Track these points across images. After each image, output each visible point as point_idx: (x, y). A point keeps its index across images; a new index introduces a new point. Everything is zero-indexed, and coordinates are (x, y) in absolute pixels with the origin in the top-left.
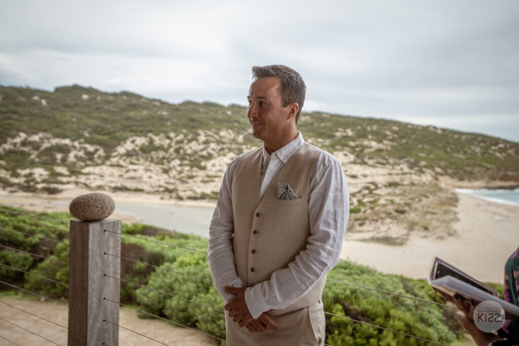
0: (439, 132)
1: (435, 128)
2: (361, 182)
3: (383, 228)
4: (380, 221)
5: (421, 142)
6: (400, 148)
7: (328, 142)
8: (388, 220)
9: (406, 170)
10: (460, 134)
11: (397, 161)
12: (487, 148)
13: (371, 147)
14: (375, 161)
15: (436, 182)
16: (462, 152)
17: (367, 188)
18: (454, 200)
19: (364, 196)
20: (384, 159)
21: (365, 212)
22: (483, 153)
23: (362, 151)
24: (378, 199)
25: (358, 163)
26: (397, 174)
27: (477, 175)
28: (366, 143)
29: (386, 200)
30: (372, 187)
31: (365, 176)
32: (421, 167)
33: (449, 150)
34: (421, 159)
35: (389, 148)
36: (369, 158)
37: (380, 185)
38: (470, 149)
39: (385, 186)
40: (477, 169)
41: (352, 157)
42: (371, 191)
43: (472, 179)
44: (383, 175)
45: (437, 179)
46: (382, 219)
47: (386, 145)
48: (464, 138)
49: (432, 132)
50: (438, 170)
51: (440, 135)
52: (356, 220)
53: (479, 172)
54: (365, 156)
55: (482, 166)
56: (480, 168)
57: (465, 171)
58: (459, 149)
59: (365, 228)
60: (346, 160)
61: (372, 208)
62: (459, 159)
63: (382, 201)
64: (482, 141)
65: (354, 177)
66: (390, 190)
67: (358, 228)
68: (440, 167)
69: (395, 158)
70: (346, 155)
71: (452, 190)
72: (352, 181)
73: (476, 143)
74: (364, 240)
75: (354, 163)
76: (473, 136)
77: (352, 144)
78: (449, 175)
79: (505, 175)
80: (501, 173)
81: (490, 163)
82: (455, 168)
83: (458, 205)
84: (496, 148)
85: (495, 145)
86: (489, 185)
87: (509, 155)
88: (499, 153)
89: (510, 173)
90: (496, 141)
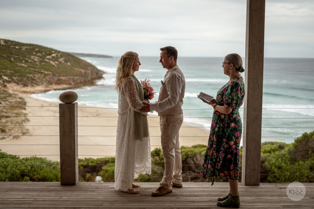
12: (43, 57)
15: (5, 89)
16: (24, 61)
22: (41, 62)
27: (38, 80)
33: (12, 59)
38: (30, 59)
40: (37, 76)
43: (34, 85)
45: (5, 86)
50: (6, 78)
53: (38, 79)
55: (41, 73)
56: (40, 75)
57: (28, 78)
58: (21, 59)
62: (23, 67)
64: (39, 52)
68: (6, 76)
71: (21, 95)
73: (34, 53)
76: (31, 48)
78: (14, 82)
79: (59, 80)
80: (56, 78)
81: (47, 70)
82: (19, 76)
83: (26, 108)
84: (51, 57)
85: (49, 55)
86: (47, 89)
87: (60, 62)
88: (53, 61)
89: (63, 78)
90: (50, 51)
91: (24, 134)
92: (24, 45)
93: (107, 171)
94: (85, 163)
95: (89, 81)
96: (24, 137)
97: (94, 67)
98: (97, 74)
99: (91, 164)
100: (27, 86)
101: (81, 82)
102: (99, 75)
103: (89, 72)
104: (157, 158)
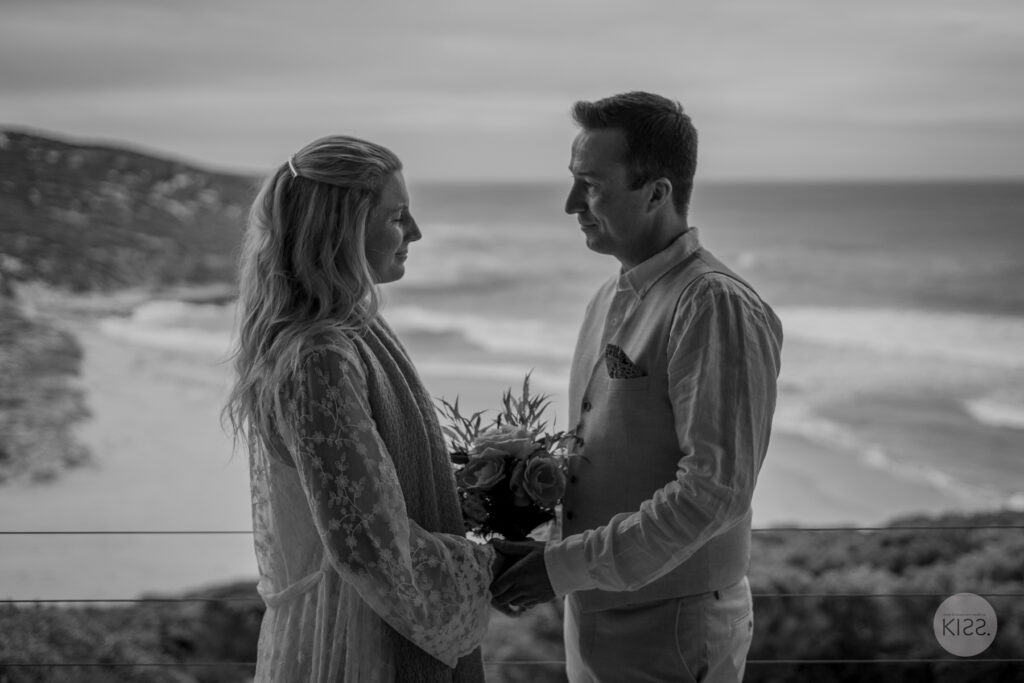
10: (65, 147)
15: (7, 304)
18: (68, 357)
27: (127, 268)
43: (114, 285)
45: (9, 293)
48: (76, 159)
51: (1, 152)
53: (128, 262)
55: (137, 245)
56: (133, 251)
58: (67, 193)
64: (130, 169)
68: (14, 254)
73: (114, 174)
78: (43, 276)
81: (155, 232)
82: (59, 255)
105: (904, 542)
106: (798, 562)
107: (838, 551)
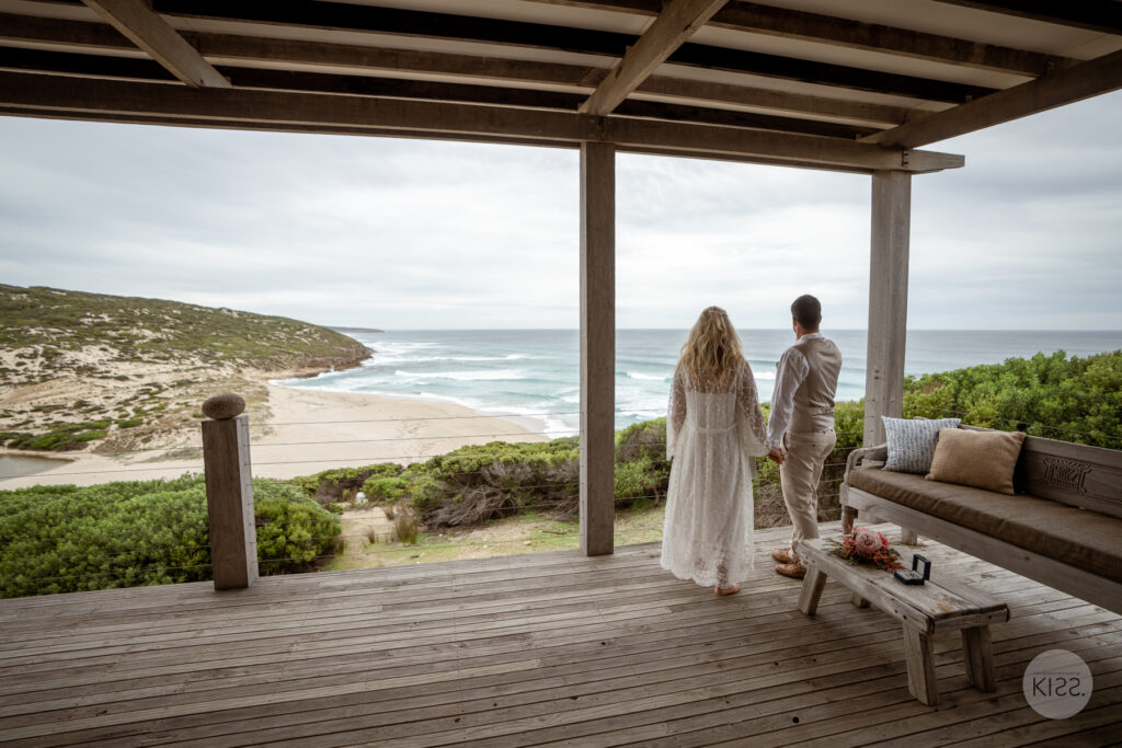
0: (235, 315)
1: (230, 311)
2: (135, 386)
3: (180, 440)
4: (174, 431)
5: (216, 329)
6: (186, 336)
7: (69, 332)
8: (186, 430)
9: (199, 364)
10: (260, 317)
11: (184, 353)
12: (291, 333)
13: (144, 337)
14: (152, 355)
15: (239, 375)
16: (265, 339)
17: (146, 392)
18: (264, 395)
19: (143, 402)
20: (166, 352)
21: (148, 423)
22: (288, 340)
23: (131, 343)
24: (166, 404)
25: (127, 360)
26: (187, 371)
28: (135, 331)
29: (178, 404)
30: (154, 389)
31: (140, 376)
32: (217, 358)
33: (249, 336)
34: (217, 349)
35: (171, 337)
36: (143, 353)
37: (165, 386)
38: (273, 335)
39: (173, 386)
40: (284, 357)
41: (116, 353)
42: (152, 396)
43: (280, 369)
44: (167, 372)
45: (240, 372)
46: (176, 428)
47: (166, 333)
48: (265, 322)
49: (228, 316)
50: (241, 361)
51: (236, 319)
52: (137, 436)
53: (286, 361)
54: (136, 349)
55: (289, 353)
56: (288, 356)
57: (271, 360)
58: (262, 336)
59: (153, 443)
60: (104, 356)
61: (158, 417)
62: (264, 346)
63: (172, 406)
64: (286, 326)
65: (123, 378)
66: (181, 391)
67: (142, 446)
68: (241, 358)
69: (182, 349)
70: (104, 350)
71: (261, 383)
72: (120, 384)
73: (279, 327)
74: (153, 460)
75: (119, 359)
76: (275, 321)
77: (114, 334)
78: (253, 366)
79: (313, 362)
80: (309, 360)
81: (296, 349)
82: (259, 358)
83: (269, 398)
84: (301, 333)
85: (300, 330)
86: (298, 373)
87: (315, 339)
88: (305, 337)
89: (317, 359)
90: (300, 325)
91: (266, 433)
92: (265, 317)
93: (371, 485)
94: (341, 476)
95: (353, 362)
96: (267, 437)
97: (359, 344)
98: (363, 352)
99: (349, 476)
100: (270, 370)
101: (342, 364)
102: (367, 354)
103: (353, 350)
104: (438, 470)
105: (556, 444)
106: (523, 453)
107: (537, 449)
